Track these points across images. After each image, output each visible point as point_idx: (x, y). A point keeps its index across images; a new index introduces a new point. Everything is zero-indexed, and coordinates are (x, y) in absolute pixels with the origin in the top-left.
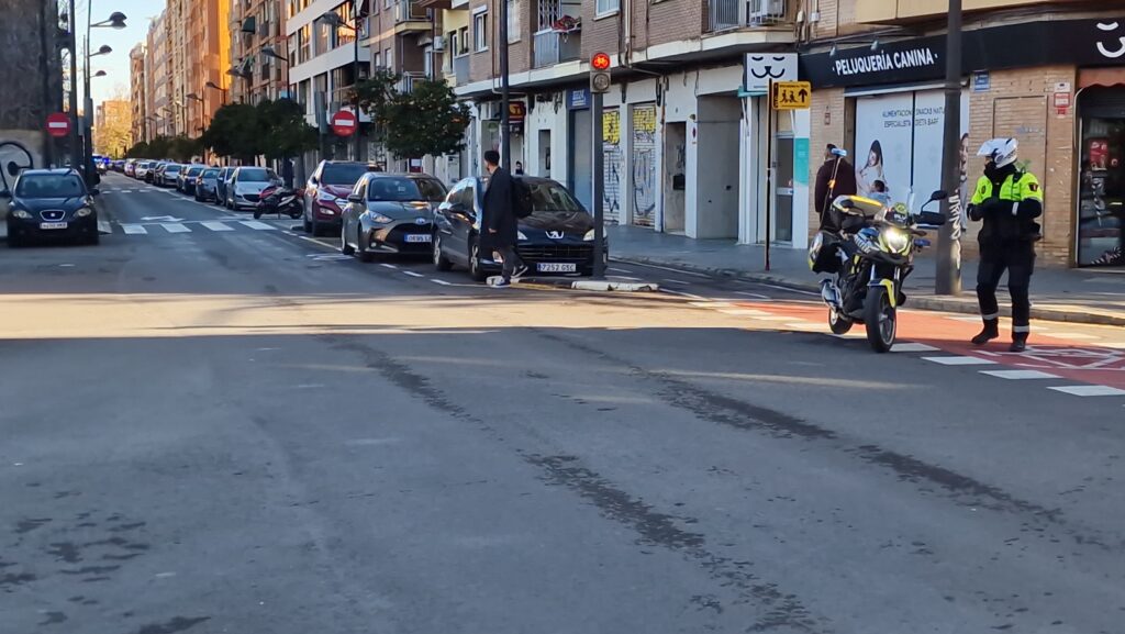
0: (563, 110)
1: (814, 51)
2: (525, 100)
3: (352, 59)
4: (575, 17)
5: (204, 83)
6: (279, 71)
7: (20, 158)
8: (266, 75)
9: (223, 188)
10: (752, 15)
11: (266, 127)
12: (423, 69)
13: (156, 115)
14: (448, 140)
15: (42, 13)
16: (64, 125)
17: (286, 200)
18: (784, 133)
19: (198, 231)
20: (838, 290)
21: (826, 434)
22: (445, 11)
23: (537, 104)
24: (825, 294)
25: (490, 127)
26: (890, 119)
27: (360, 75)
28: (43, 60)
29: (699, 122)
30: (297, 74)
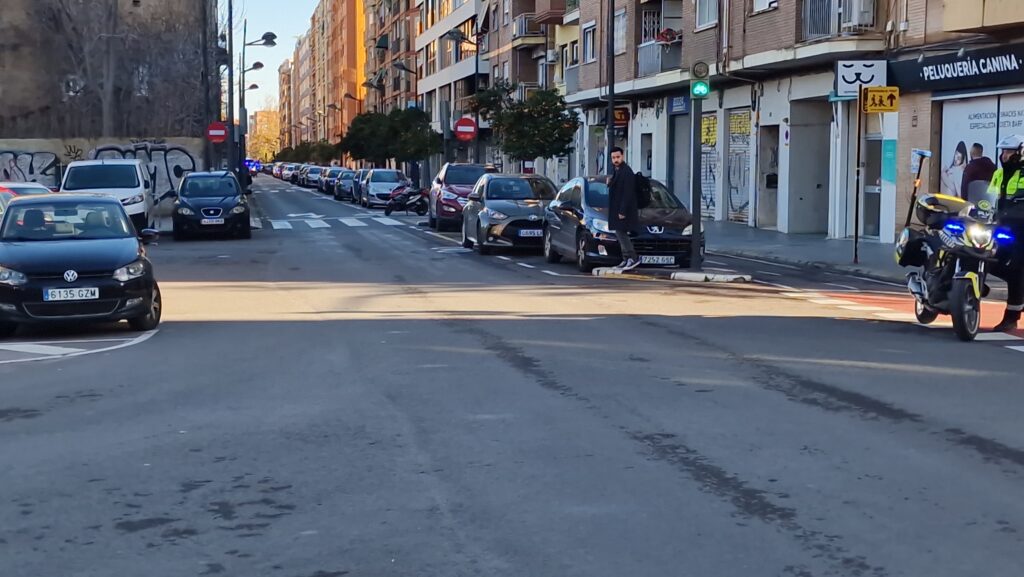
0: (664, 116)
1: (903, 58)
2: (629, 107)
3: (474, 72)
4: (676, 29)
5: (343, 95)
6: (408, 84)
7: (184, 162)
8: (396, 86)
9: (359, 188)
10: (844, 25)
11: (396, 133)
12: (537, 80)
13: (301, 123)
14: (559, 144)
15: (205, 33)
16: (222, 133)
17: (413, 199)
18: (873, 135)
19: (336, 226)
20: (924, 283)
21: (913, 417)
22: (557, 27)
23: (640, 110)
24: (911, 286)
25: (596, 131)
26: (976, 121)
27: (480, 86)
28: (205, 76)
29: (791, 126)
30: (424, 86)
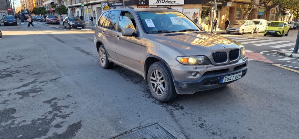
0: (80, 9)
1: (109, 3)
2: (75, 8)
3: (51, 2)
5: (31, 5)
7: (5, 14)
8: (40, 4)
9: (35, 18)
11: (40, 10)
12: (61, 3)
16: (10, 10)
23: (77, 8)
25: (71, 11)
27: (53, 4)
29: (97, 11)
30: (44, 4)
